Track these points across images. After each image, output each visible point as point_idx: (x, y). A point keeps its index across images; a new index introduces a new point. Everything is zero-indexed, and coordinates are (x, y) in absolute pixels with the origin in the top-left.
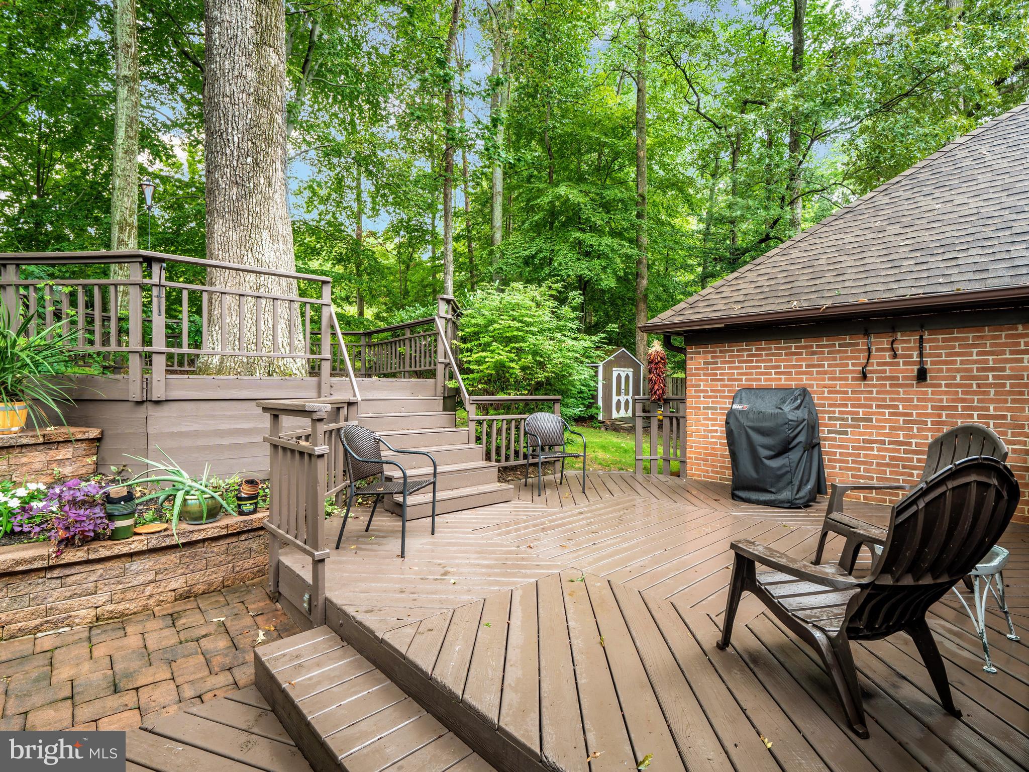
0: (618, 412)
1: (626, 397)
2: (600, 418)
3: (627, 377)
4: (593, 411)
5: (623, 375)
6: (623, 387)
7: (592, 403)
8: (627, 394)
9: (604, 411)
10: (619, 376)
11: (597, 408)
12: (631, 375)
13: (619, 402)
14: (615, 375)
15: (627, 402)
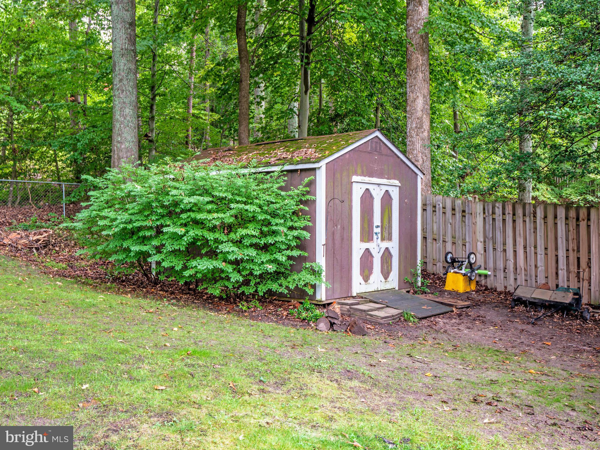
0: (366, 279)
1: (385, 245)
2: (322, 296)
3: (387, 198)
4: (305, 277)
5: (377, 194)
6: (377, 221)
7: (301, 259)
8: (387, 236)
9: (331, 278)
10: (367, 197)
11: (314, 272)
12: (395, 194)
13: (367, 255)
14: (357, 192)
15: (387, 255)
